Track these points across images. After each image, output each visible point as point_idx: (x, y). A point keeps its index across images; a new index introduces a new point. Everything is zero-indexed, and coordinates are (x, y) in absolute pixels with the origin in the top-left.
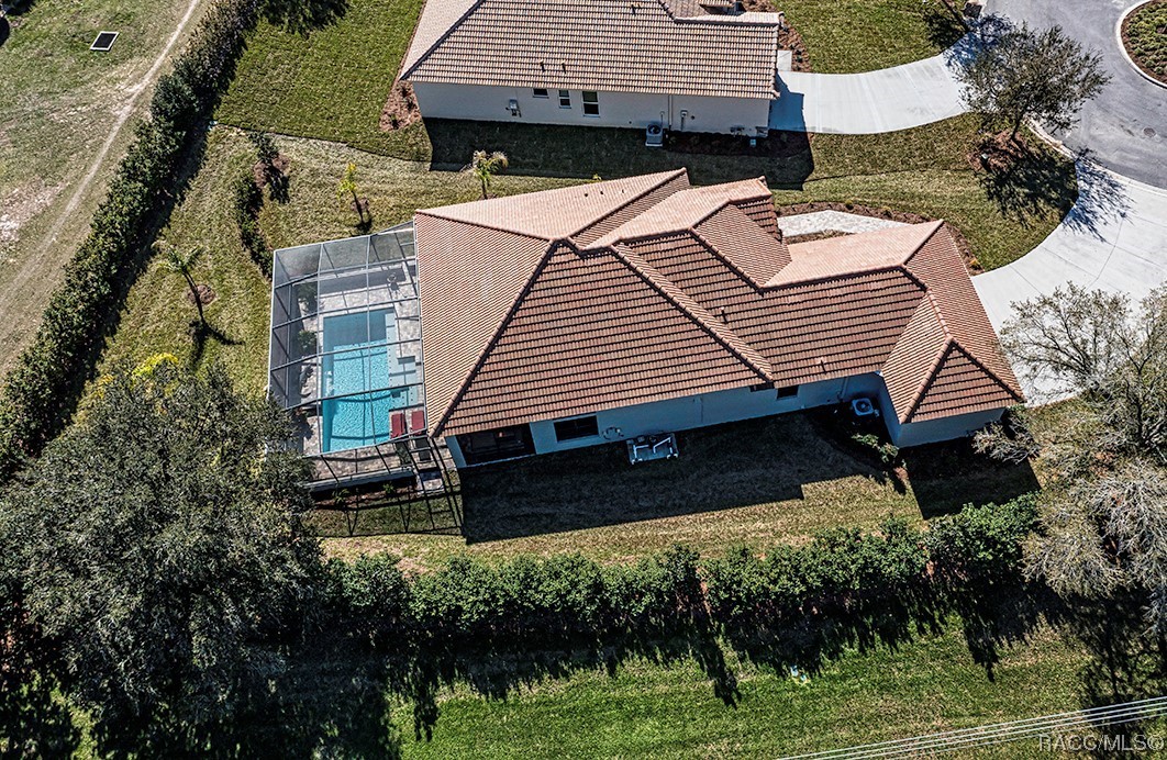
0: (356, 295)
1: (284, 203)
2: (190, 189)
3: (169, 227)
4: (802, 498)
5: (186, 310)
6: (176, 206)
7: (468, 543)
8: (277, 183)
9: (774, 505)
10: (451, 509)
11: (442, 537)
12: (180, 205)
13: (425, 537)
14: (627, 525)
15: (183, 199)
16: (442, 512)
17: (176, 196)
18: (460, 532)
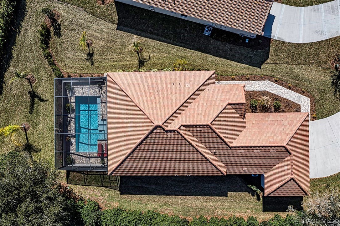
0: (86, 88)
1: (59, 37)
2: (22, 27)
3: (16, 46)
4: (227, 197)
5: (26, 86)
6: (17, 35)
7: (121, 194)
8: (56, 27)
9: (217, 197)
10: (116, 180)
11: (113, 190)
12: (19, 35)
13: (108, 189)
14: (170, 196)
15: (20, 32)
16: (113, 180)
17: (16, 30)
18: (118, 189)
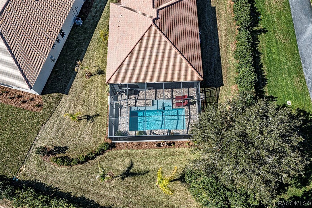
0: (121, 120)
1: (68, 148)
2: (51, 186)
3: (71, 193)
4: (215, 7)
5: (115, 183)
6: (60, 191)
7: (223, 85)
8: (57, 151)
9: (217, 13)
10: (210, 91)
11: (220, 93)
12: (60, 189)
13: (220, 97)
14: (220, 46)
15: (57, 188)
16: (211, 94)
17: (54, 191)
18: (219, 88)
